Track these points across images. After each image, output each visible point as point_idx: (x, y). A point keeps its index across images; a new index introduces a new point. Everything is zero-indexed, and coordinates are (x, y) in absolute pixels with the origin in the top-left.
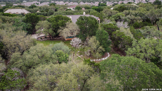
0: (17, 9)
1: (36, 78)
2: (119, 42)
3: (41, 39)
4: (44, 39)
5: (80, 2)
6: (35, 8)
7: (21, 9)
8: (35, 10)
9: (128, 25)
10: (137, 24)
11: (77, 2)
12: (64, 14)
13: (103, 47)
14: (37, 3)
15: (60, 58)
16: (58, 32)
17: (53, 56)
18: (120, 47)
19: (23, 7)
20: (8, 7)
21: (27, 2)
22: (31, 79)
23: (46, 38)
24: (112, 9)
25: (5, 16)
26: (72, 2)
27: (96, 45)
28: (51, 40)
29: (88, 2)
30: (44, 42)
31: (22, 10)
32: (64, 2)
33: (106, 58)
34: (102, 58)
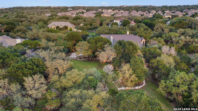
1: (68, 99)
3: (80, 58)
4: (83, 58)
6: (79, 20)
7: (64, 22)
8: (79, 22)
9: (175, 51)
10: (191, 48)
13: (136, 76)
15: (91, 83)
16: (96, 54)
17: (85, 81)
20: (53, 19)
21: (72, 10)
22: (64, 100)
25: (49, 32)
26: (122, 11)
27: (129, 73)
28: (89, 60)
30: (83, 62)
31: (66, 22)
33: (140, 87)
34: (135, 87)
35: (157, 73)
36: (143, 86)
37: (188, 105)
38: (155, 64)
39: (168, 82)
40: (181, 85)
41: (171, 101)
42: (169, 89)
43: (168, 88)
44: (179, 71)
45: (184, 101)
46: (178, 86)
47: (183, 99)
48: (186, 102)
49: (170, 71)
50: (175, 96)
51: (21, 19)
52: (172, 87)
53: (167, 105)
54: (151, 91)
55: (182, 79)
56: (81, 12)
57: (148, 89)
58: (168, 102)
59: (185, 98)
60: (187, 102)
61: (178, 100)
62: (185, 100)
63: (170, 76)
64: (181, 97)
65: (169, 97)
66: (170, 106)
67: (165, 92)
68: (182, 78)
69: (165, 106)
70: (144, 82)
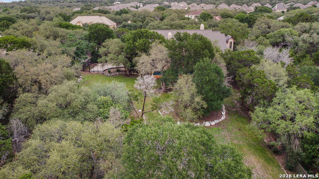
0: (93, 15)
2: (249, 92)
3: (109, 72)
4: (114, 72)
5: (221, 4)
7: (98, 16)
8: (124, 18)
9: (290, 57)
11: (214, 4)
12: (165, 27)
13: (204, 99)
14: (137, 6)
18: (248, 103)
19: (104, 13)
21: (119, 4)
23: (118, 71)
24: (282, 18)
26: (202, 5)
28: (126, 75)
29: (237, 4)
31: (101, 17)
32: (189, 4)
33: (213, 123)
34: (204, 123)
35: (249, 94)
36: (220, 120)
37: (314, 160)
38: (247, 76)
39: (270, 110)
40: (298, 116)
41: (276, 152)
42: (271, 126)
43: (270, 123)
44: (295, 87)
45: (304, 150)
46: (292, 120)
47: (302, 147)
48: (310, 153)
49: (276, 90)
50: (284, 139)
51: (30, 14)
52: (278, 120)
53: (266, 160)
54: (235, 130)
55: (301, 104)
56: (135, 6)
57: (230, 127)
58: (269, 154)
59: (308, 144)
60: (312, 154)
61: (290, 149)
62: (308, 150)
63: (275, 100)
64: (297, 142)
65: (273, 143)
66: (274, 163)
67: (263, 131)
68: (300, 102)
69: (262, 161)
70: (224, 113)
